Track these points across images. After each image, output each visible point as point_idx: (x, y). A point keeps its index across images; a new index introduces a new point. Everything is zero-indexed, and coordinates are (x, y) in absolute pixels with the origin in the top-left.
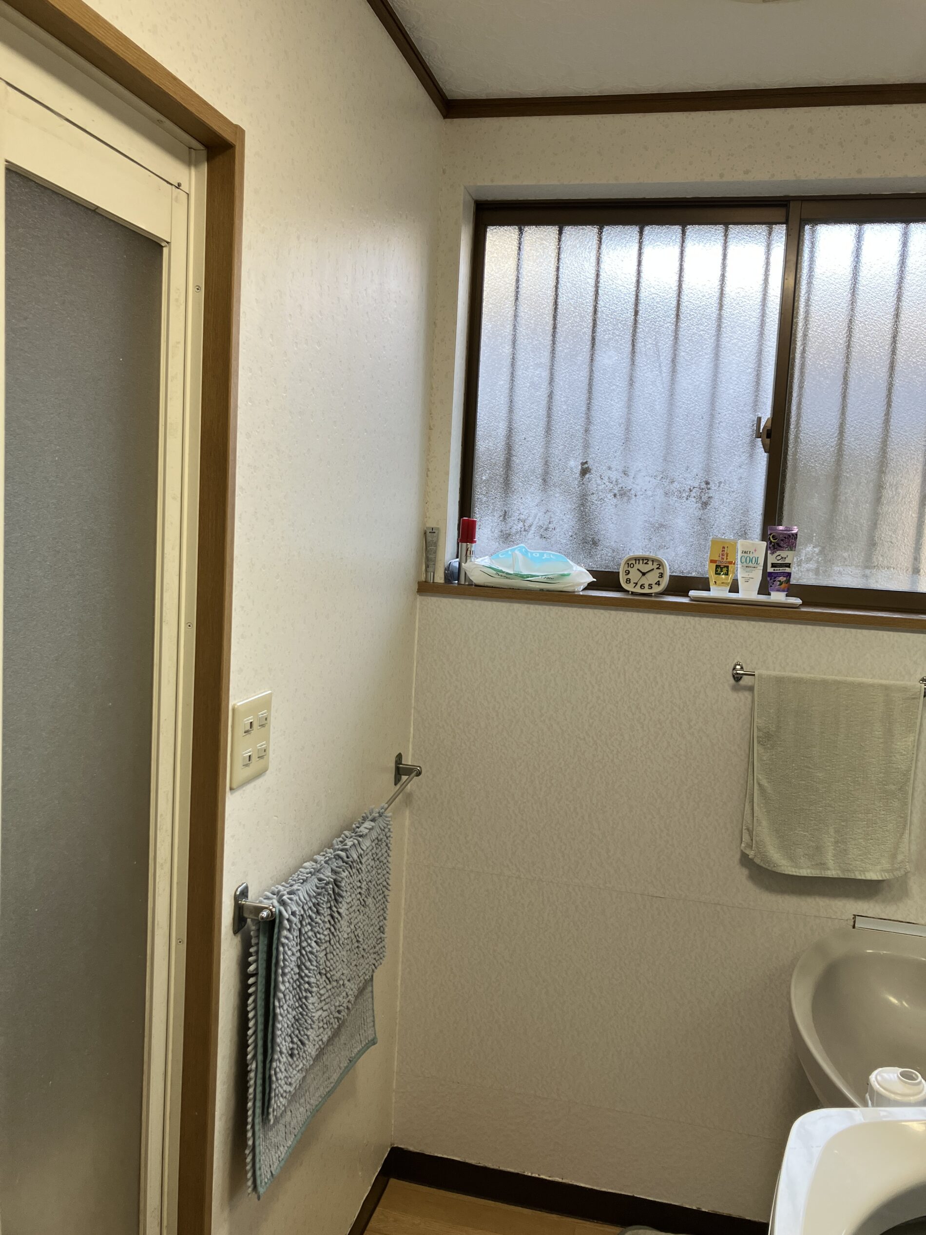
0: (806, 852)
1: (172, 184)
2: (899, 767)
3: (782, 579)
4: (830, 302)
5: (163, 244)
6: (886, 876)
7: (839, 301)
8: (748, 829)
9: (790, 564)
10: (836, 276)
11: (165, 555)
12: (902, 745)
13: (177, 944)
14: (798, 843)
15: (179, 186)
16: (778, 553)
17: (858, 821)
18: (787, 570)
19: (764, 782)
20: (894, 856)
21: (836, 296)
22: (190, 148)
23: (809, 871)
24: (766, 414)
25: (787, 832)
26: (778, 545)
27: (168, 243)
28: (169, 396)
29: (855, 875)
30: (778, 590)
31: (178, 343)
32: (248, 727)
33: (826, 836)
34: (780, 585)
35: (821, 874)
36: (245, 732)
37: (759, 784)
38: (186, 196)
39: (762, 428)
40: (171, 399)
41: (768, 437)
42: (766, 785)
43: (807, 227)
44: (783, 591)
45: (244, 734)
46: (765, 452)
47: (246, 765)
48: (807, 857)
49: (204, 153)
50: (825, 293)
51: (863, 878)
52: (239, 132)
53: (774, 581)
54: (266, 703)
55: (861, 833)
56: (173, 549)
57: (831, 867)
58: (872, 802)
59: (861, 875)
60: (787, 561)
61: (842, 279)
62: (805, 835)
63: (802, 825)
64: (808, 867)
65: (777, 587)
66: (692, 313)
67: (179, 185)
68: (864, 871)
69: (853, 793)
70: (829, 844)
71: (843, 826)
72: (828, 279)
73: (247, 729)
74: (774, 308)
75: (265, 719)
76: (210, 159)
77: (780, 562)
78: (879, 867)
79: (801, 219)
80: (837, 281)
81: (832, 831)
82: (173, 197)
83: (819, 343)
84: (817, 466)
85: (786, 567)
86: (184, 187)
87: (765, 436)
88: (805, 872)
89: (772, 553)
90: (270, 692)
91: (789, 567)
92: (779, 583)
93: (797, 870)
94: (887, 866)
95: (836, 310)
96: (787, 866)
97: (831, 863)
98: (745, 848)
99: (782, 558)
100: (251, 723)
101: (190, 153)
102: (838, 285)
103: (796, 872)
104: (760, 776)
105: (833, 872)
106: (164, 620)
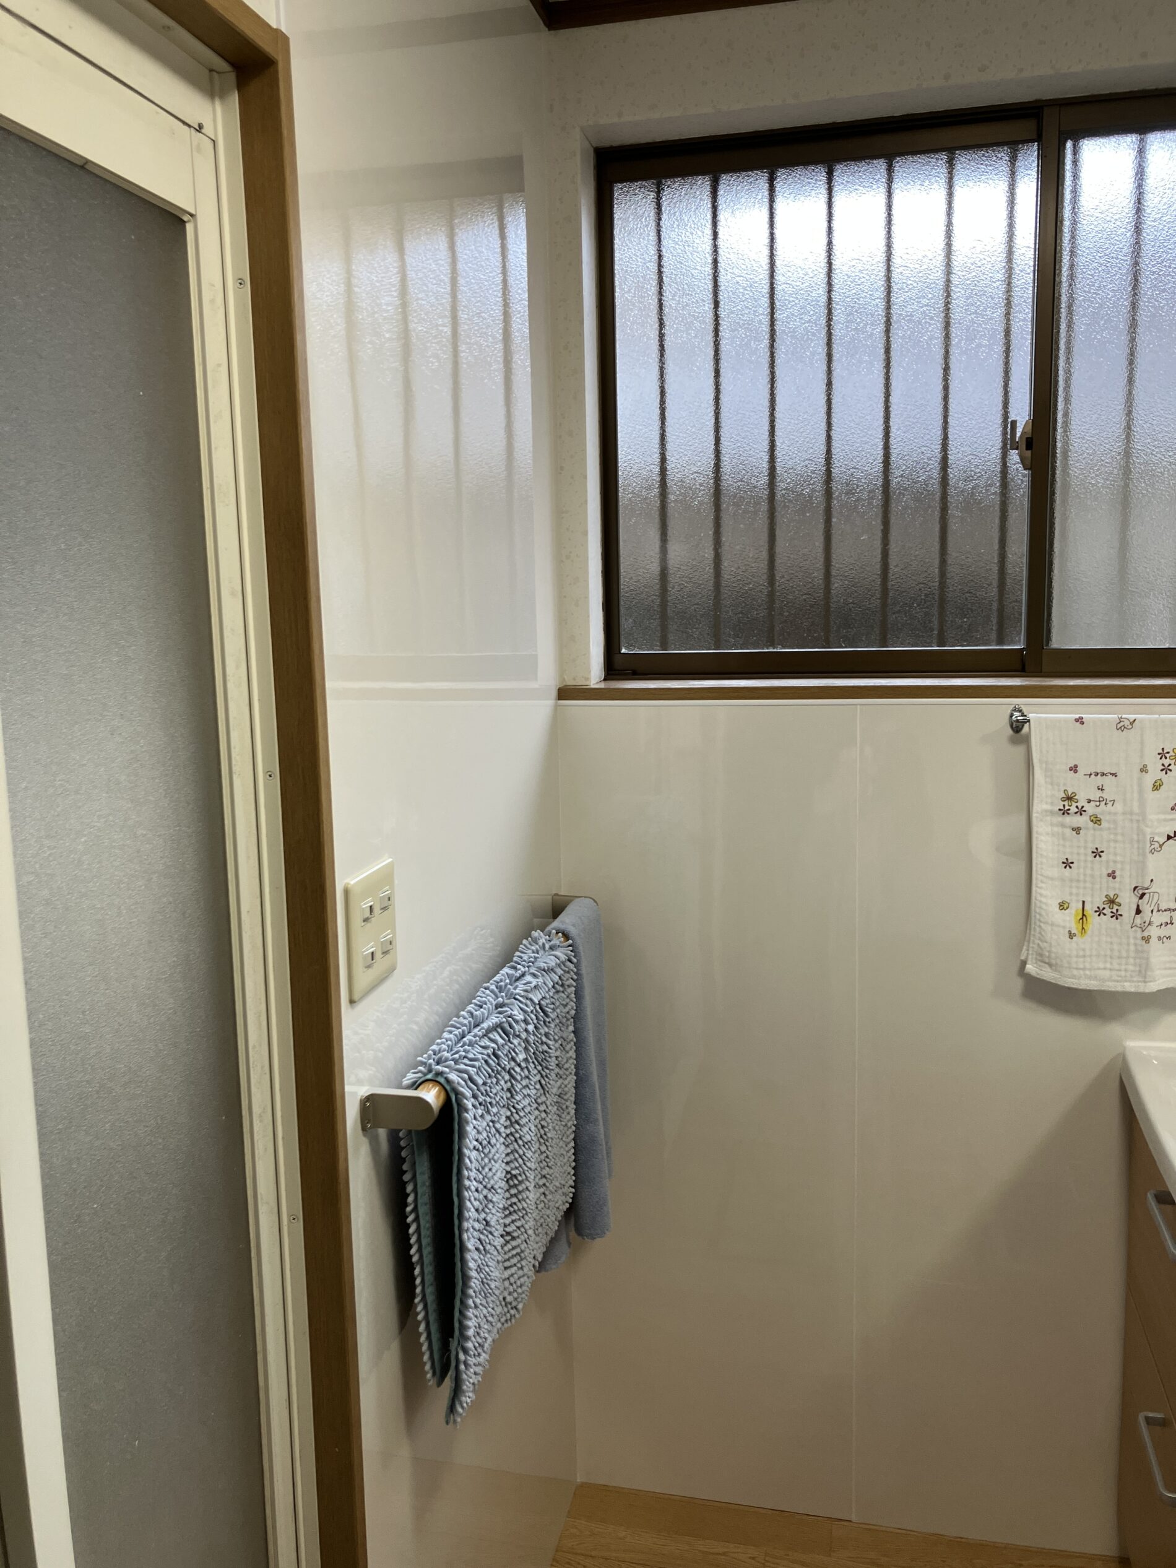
1: (189, 126)
4: (1107, 248)
5: (186, 218)
7: (1120, 246)
10: (1114, 210)
11: (228, 678)
13: (289, 1220)
15: (200, 129)
21: (1116, 238)
22: (211, 70)
24: (1022, 413)
27: (192, 215)
28: (213, 446)
31: (219, 365)
32: (367, 914)
36: (364, 921)
38: (210, 145)
39: (1018, 434)
40: (216, 448)
41: (1027, 449)
43: (1069, 144)
45: (363, 924)
46: (1025, 469)
47: (369, 967)
49: (232, 77)
50: (1100, 235)
52: (281, 39)
54: (387, 877)
56: (237, 667)
61: (1124, 214)
66: (909, 282)
67: (201, 126)
72: (1102, 216)
73: (366, 916)
74: (1026, 264)
75: (387, 899)
76: (241, 85)
79: (1059, 131)
80: (1116, 217)
82: (193, 147)
83: (1093, 308)
84: (1099, 483)
86: (208, 129)
87: (1024, 447)
90: (390, 860)
95: (1117, 258)
100: (371, 907)
101: (211, 80)
102: (1118, 223)
106: (234, 771)
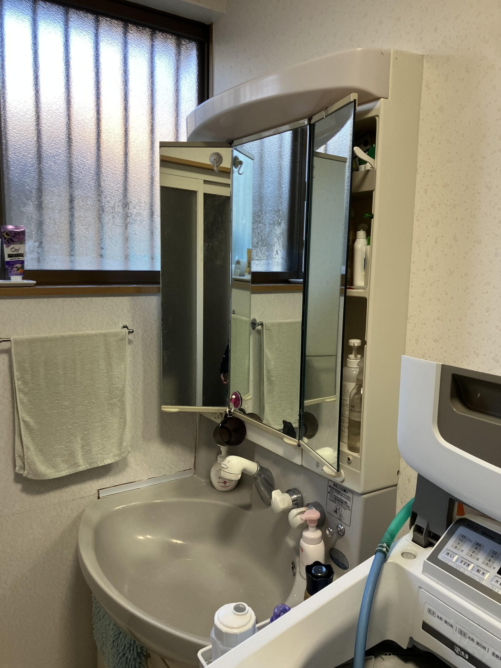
0: (63, 459)
2: (118, 386)
3: (19, 266)
6: (117, 459)
8: (19, 456)
9: (23, 254)
12: (118, 371)
14: (57, 454)
16: (12, 246)
17: (96, 428)
18: (21, 258)
19: (27, 419)
20: (120, 444)
23: (67, 471)
25: (48, 449)
26: (11, 240)
29: (98, 464)
30: (17, 275)
33: (76, 444)
34: (18, 270)
35: (76, 471)
37: (24, 421)
42: (29, 420)
44: (20, 275)
48: (64, 462)
51: (103, 464)
53: (13, 268)
55: (99, 436)
57: (82, 464)
58: (103, 413)
59: (101, 463)
60: (20, 252)
62: (61, 447)
63: (58, 441)
64: (66, 469)
65: (15, 272)
68: (103, 460)
69: (90, 410)
70: (78, 449)
71: (86, 434)
77: (14, 253)
78: (111, 455)
81: (79, 439)
85: (20, 256)
88: (63, 474)
89: (7, 247)
91: (22, 256)
92: (16, 269)
93: (59, 473)
94: (117, 452)
96: (52, 473)
97: (81, 461)
98: (19, 470)
99: (16, 250)
103: (58, 475)
104: (23, 415)
105: (83, 467)
